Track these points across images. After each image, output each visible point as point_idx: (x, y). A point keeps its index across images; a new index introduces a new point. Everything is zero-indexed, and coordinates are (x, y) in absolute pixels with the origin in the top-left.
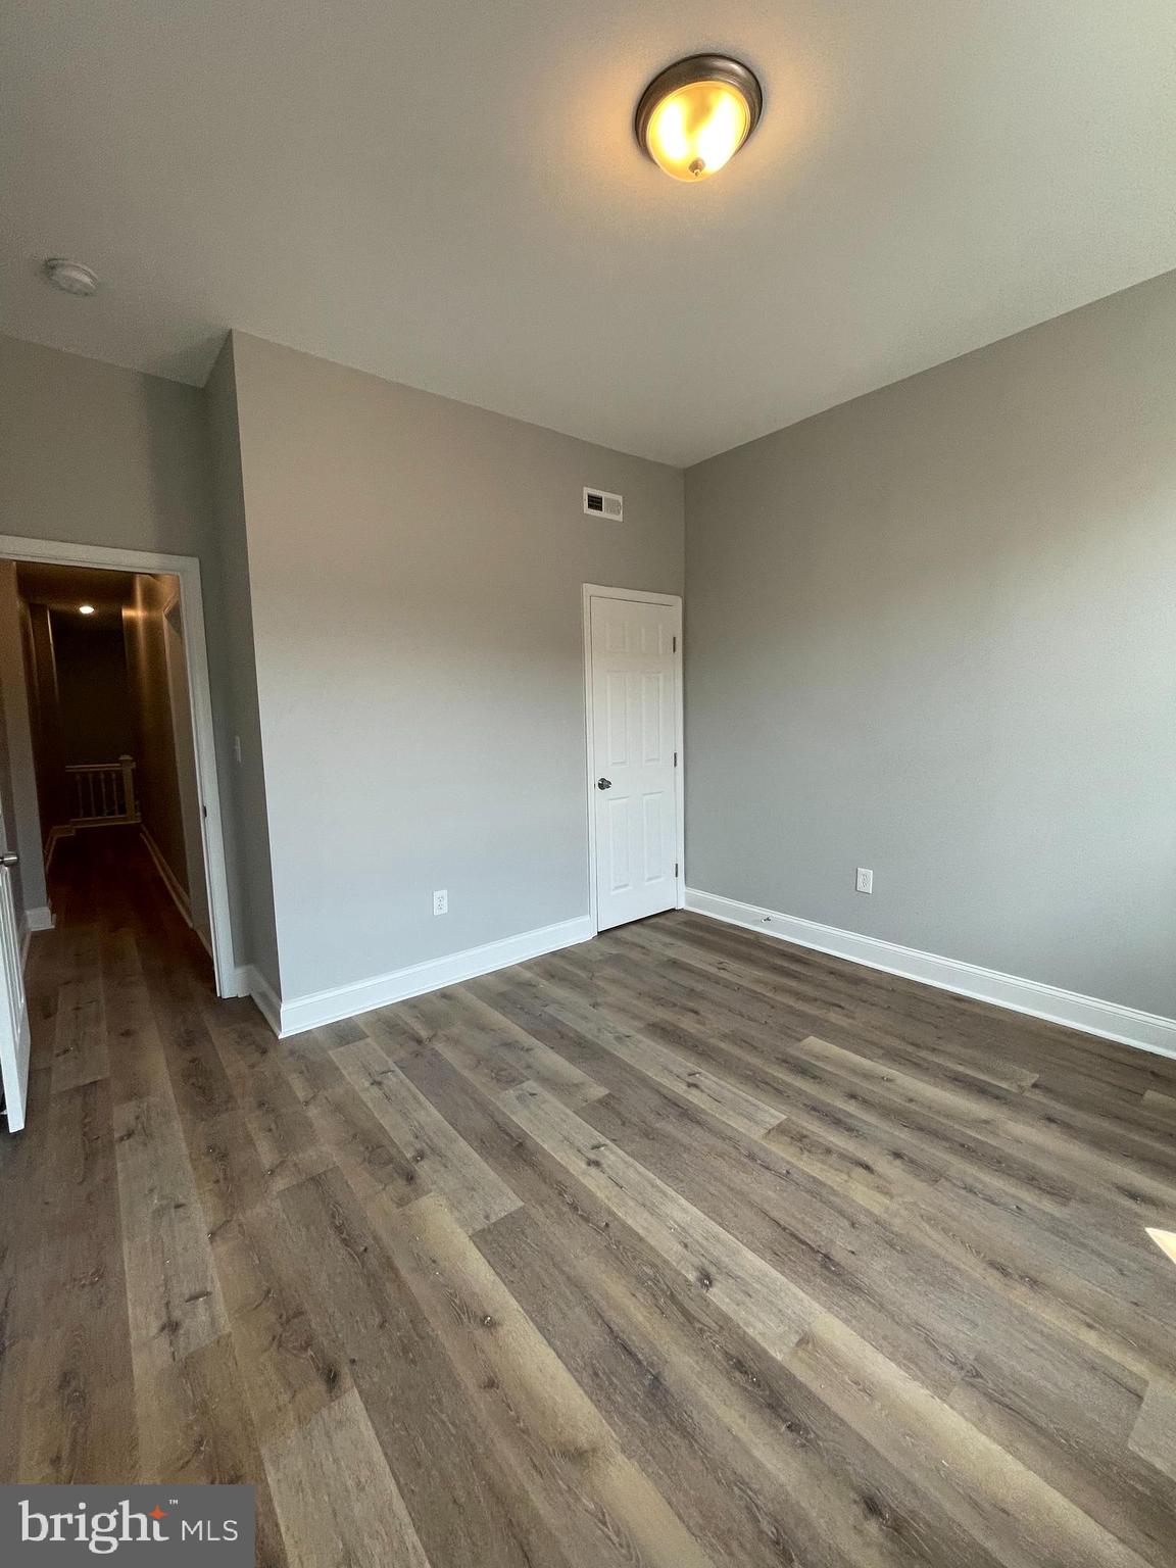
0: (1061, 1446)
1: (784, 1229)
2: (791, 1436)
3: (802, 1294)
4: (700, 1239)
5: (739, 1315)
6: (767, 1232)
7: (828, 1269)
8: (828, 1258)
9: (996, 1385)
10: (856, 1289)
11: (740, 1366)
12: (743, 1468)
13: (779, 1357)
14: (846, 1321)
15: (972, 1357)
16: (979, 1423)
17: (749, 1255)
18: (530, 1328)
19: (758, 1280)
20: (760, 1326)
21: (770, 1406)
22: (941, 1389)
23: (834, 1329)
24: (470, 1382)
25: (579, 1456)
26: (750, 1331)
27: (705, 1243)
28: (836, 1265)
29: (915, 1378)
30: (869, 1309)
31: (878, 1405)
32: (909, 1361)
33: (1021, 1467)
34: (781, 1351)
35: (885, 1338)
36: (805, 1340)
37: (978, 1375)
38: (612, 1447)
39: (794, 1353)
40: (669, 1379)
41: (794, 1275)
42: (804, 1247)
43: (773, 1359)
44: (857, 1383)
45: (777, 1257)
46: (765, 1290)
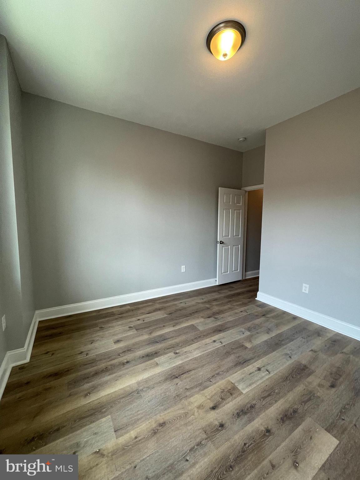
0: (118, 399)
1: (188, 372)
2: (142, 356)
3: (168, 368)
4: (187, 355)
5: (166, 356)
6: (187, 368)
7: (173, 376)
8: (176, 378)
9: (135, 395)
10: (166, 379)
11: (156, 353)
12: (141, 349)
13: (155, 359)
14: (159, 373)
15: (142, 394)
16: (129, 386)
17: (180, 362)
18: (172, 330)
19: (173, 362)
20: (163, 358)
21: (148, 355)
22: (138, 383)
23: (158, 370)
24: (164, 325)
25: (151, 333)
26: (162, 356)
27: (186, 355)
28: (174, 378)
29: (142, 380)
30: (160, 379)
31: (141, 370)
32: (147, 381)
33: (120, 388)
34: (157, 360)
35: (153, 379)
36: (157, 364)
37: (138, 393)
38: (150, 336)
39: (155, 362)
40: (157, 344)
41: (174, 368)
42: (181, 374)
43: (155, 358)
44: (146, 369)
45: (179, 367)
46: (171, 362)
